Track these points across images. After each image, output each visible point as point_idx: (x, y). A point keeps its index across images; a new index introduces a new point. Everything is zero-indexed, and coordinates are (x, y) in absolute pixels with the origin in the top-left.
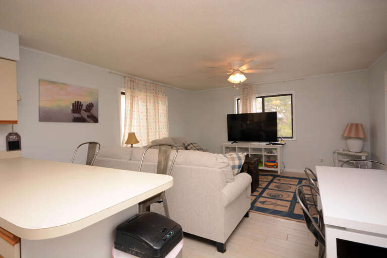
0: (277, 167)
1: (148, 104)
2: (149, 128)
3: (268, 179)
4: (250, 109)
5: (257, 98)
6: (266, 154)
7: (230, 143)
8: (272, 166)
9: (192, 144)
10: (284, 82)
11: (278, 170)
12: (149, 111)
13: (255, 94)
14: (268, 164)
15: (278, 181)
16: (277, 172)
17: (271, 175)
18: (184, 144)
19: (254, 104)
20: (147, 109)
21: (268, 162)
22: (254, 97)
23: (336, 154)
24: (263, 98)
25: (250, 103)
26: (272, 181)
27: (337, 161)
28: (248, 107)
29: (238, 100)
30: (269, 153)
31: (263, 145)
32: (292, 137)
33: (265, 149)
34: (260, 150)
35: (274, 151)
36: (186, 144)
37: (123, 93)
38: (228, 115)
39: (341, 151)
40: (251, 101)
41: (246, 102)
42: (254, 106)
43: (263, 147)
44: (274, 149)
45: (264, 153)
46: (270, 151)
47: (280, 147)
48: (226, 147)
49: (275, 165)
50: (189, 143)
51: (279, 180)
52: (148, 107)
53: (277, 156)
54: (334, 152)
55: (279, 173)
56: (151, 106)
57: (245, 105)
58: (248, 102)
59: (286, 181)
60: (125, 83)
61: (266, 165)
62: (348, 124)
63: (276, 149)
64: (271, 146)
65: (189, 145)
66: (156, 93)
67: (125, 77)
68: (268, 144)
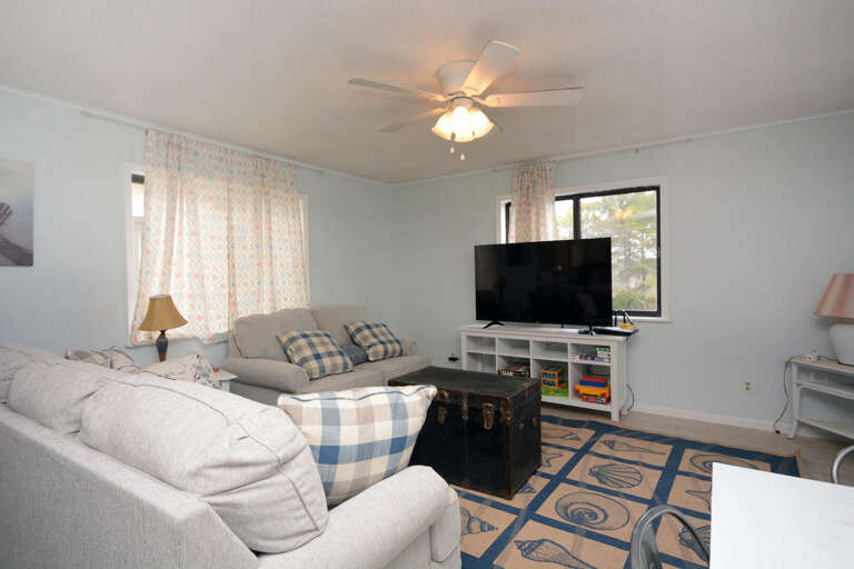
0: (609, 400)
1: (236, 215)
2: (238, 281)
3: (579, 439)
4: (538, 231)
5: (558, 199)
6: (577, 360)
7: (482, 324)
8: (594, 398)
9: (368, 327)
10: (637, 150)
11: (613, 408)
12: (236, 233)
13: (553, 187)
14: (584, 389)
15: (604, 450)
16: (607, 415)
17: (591, 425)
18: (346, 328)
19: (549, 216)
20: (230, 228)
21: (582, 383)
22: (548, 196)
23: (795, 369)
24: (576, 198)
25: (538, 214)
26: (586, 449)
27: (796, 393)
28: (533, 226)
29: (508, 206)
30: (586, 358)
31: (570, 334)
32: (658, 314)
33: (576, 346)
34: (562, 348)
35: (600, 353)
36: (352, 329)
37: (138, 179)
38: (476, 247)
39: (811, 360)
40: (540, 208)
41: (529, 212)
42: (550, 223)
43: (569, 342)
44: (600, 347)
45: (572, 359)
46: (590, 352)
47: (618, 342)
48: (469, 337)
49: (603, 395)
50: (360, 324)
51: (611, 444)
52: (235, 222)
53: (608, 368)
54: (788, 364)
55: (615, 417)
56: (244, 219)
57: (524, 219)
58: (533, 210)
59: (631, 449)
60: (147, 148)
61: (577, 393)
62: (835, 276)
63: (608, 347)
64: (594, 339)
65: (359, 330)
66: (263, 185)
67: (147, 132)
68: (586, 333)
